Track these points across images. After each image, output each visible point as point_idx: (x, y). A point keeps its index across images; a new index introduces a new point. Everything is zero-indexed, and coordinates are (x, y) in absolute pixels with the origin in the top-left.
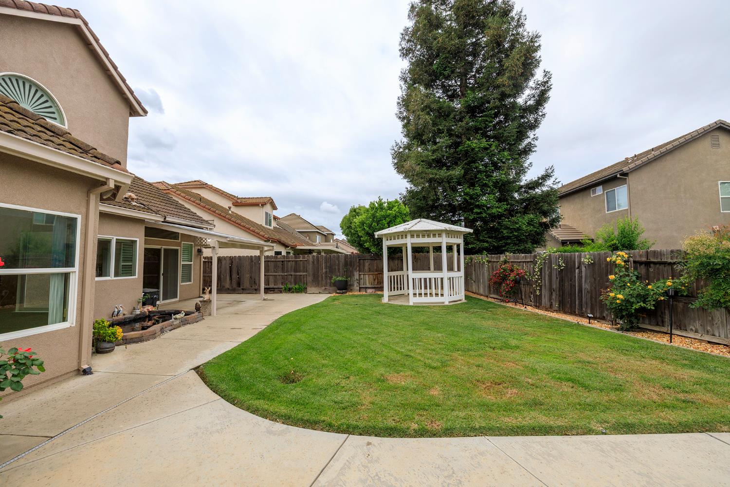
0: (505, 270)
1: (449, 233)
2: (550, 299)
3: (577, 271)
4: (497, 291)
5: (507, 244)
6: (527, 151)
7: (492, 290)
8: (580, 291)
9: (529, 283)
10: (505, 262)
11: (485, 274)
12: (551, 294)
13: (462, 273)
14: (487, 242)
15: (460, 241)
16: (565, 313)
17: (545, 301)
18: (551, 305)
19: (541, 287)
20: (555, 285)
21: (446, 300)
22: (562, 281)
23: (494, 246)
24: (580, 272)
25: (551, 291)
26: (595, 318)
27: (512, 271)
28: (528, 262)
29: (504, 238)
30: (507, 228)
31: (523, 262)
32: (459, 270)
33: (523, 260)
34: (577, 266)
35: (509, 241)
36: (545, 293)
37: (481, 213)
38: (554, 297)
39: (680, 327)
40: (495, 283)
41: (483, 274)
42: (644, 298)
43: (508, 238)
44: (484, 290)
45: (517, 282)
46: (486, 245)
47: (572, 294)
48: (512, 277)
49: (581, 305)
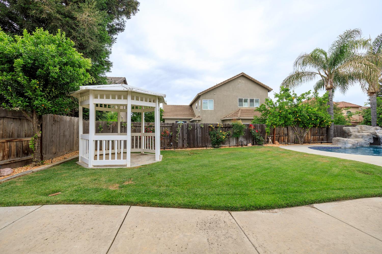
2: (183, 143)
3: (196, 130)
20: (185, 137)
25: (183, 139)
28: (166, 127)
31: (163, 127)
33: (162, 126)
34: (195, 129)
36: (180, 141)
47: (194, 140)
49: (197, 143)
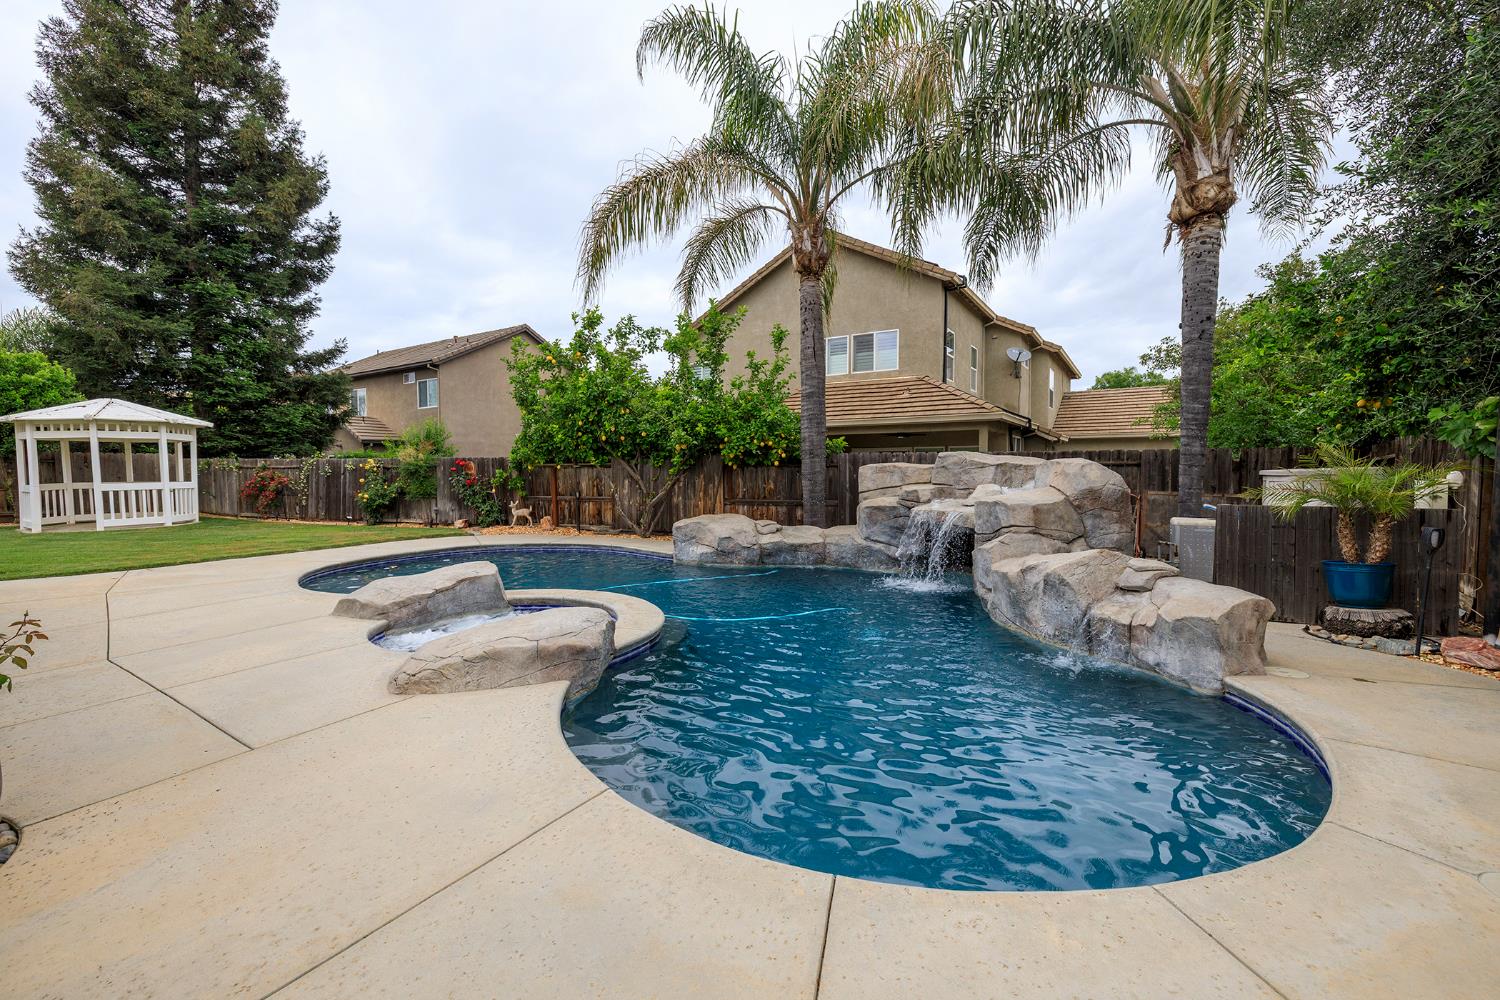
0: (263, 478)
1: (172, 427)
2: (317, 508)
4: (252, 508)
5: (270, 444)
6: (307, 310)
7: (244, 506)
8: (344, 496)
9: (294, 493)
10: (264, 468)
11: (233, 485)
12: (318, 503)
13: (194, 483)
14: (238, 439)
15: (192, 438)
16: (331, 520)
17: (312, 511)
18: (318, 514)
19: (307, 496)
20: (322, 493)
21: (168, 518)
22: (328, 487)
23: (249, 446)
24: (345, 478)
25: (318, 498)
26: (354, 520)
27: (272, 479)
28: (294, 468)
29: (266, 434)
30: (270, 420)
31: (288, 468)
32: (188, 478)
35: (274, 440)
36: (312, 502)
37: (226, 395)
38: (320, 505)
39: (408, 516)
40: (249, 496)
41: (230, 485)
42: (383, 496)
43: (273, 435)
44: (232, 508)
45: (279, 492)
46: (234, 443)
47: (337, 500)
48: (273, 486)
49: (344, 510)
